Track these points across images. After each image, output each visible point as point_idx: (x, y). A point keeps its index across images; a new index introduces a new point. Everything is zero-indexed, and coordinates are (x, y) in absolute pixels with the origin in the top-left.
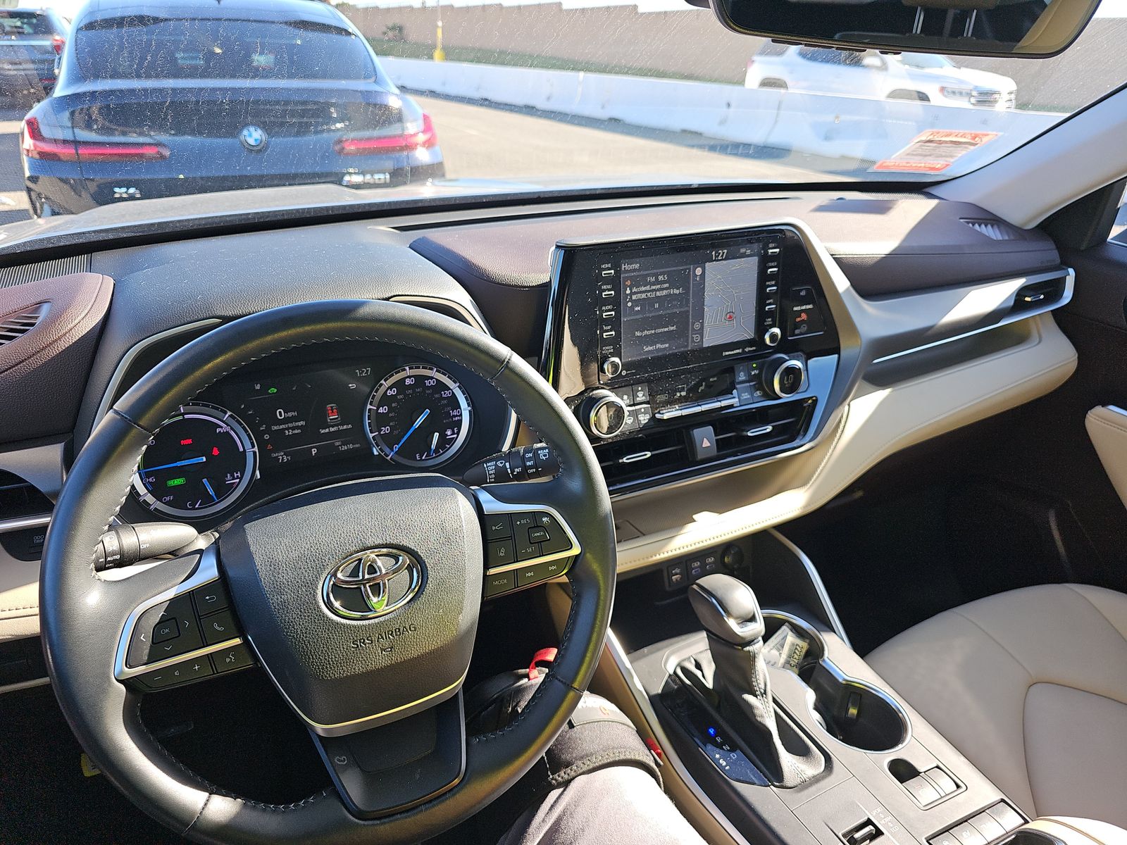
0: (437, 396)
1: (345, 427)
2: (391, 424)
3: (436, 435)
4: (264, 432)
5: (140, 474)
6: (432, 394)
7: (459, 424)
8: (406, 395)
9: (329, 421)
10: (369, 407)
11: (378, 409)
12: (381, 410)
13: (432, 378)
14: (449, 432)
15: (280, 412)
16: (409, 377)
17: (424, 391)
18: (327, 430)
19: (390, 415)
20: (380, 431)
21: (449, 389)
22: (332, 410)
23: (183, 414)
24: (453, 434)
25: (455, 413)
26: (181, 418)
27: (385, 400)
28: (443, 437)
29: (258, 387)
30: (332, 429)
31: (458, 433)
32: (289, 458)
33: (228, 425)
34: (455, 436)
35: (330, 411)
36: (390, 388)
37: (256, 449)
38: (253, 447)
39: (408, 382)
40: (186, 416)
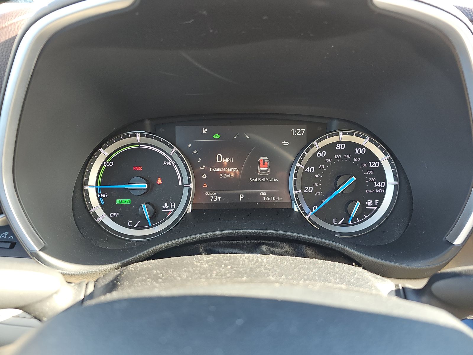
0: (364, 165)
1: (272, 180)
2: (315, 184)
3: (358, 204)
4: (203, 172)
5: (97, 189)
6: (360, 163)
7: (381, 197)
8: (334, 159)
9: (259, 171)
10: (298, 164)
11: (305, 168)
12: (308, 170)
13: (362, 147)
14: (369, 203)
15: (219, 156)
16: (341, 142)
17: (352, 159)
18: (256, 180)
19: (316, 176)
20: (303, 189)
21: (376, 159)
22: (264, 163)
23: (139, 144)
24: (374, 205)
25: (380, 185)
26: (137, 146)
27: (314, 161)
28: (363, 205)
29: (205, 131)
30: (260, 180)
31: (379, 206)
32: (219, 198)
33: (173, 160)
34: (375, 208)
35: (262, 163)
36: (321, 150)
37: (191, 185)
38: (190, 182)
39: (339, 147)
40: (142, 146)
